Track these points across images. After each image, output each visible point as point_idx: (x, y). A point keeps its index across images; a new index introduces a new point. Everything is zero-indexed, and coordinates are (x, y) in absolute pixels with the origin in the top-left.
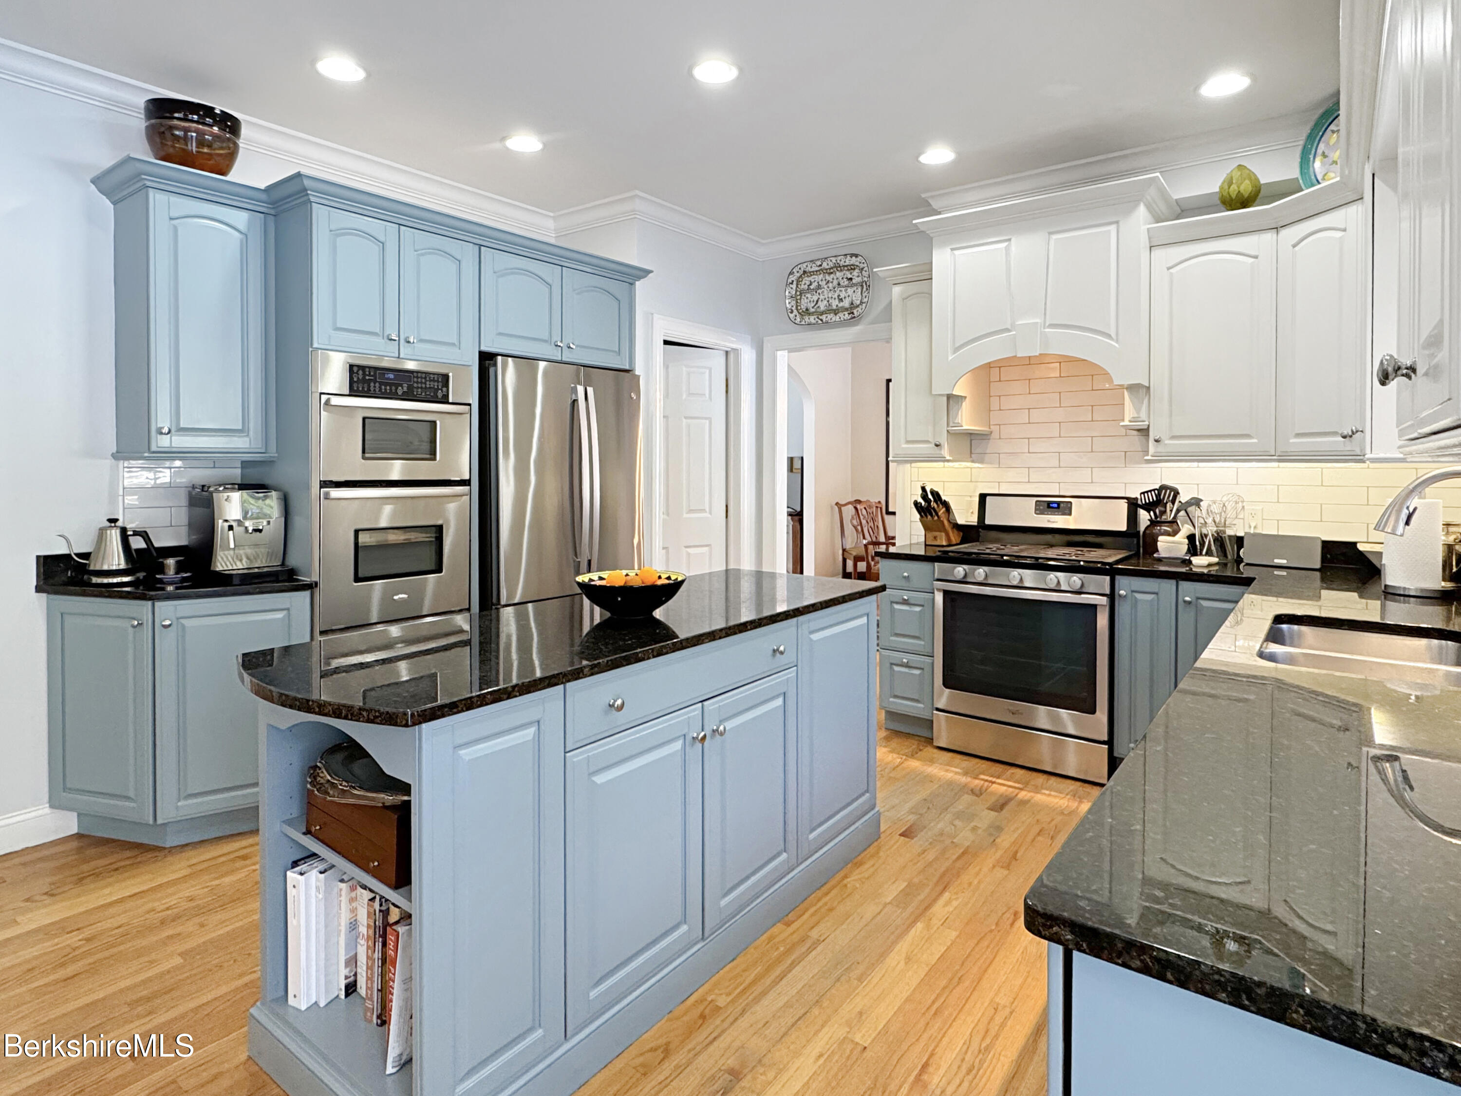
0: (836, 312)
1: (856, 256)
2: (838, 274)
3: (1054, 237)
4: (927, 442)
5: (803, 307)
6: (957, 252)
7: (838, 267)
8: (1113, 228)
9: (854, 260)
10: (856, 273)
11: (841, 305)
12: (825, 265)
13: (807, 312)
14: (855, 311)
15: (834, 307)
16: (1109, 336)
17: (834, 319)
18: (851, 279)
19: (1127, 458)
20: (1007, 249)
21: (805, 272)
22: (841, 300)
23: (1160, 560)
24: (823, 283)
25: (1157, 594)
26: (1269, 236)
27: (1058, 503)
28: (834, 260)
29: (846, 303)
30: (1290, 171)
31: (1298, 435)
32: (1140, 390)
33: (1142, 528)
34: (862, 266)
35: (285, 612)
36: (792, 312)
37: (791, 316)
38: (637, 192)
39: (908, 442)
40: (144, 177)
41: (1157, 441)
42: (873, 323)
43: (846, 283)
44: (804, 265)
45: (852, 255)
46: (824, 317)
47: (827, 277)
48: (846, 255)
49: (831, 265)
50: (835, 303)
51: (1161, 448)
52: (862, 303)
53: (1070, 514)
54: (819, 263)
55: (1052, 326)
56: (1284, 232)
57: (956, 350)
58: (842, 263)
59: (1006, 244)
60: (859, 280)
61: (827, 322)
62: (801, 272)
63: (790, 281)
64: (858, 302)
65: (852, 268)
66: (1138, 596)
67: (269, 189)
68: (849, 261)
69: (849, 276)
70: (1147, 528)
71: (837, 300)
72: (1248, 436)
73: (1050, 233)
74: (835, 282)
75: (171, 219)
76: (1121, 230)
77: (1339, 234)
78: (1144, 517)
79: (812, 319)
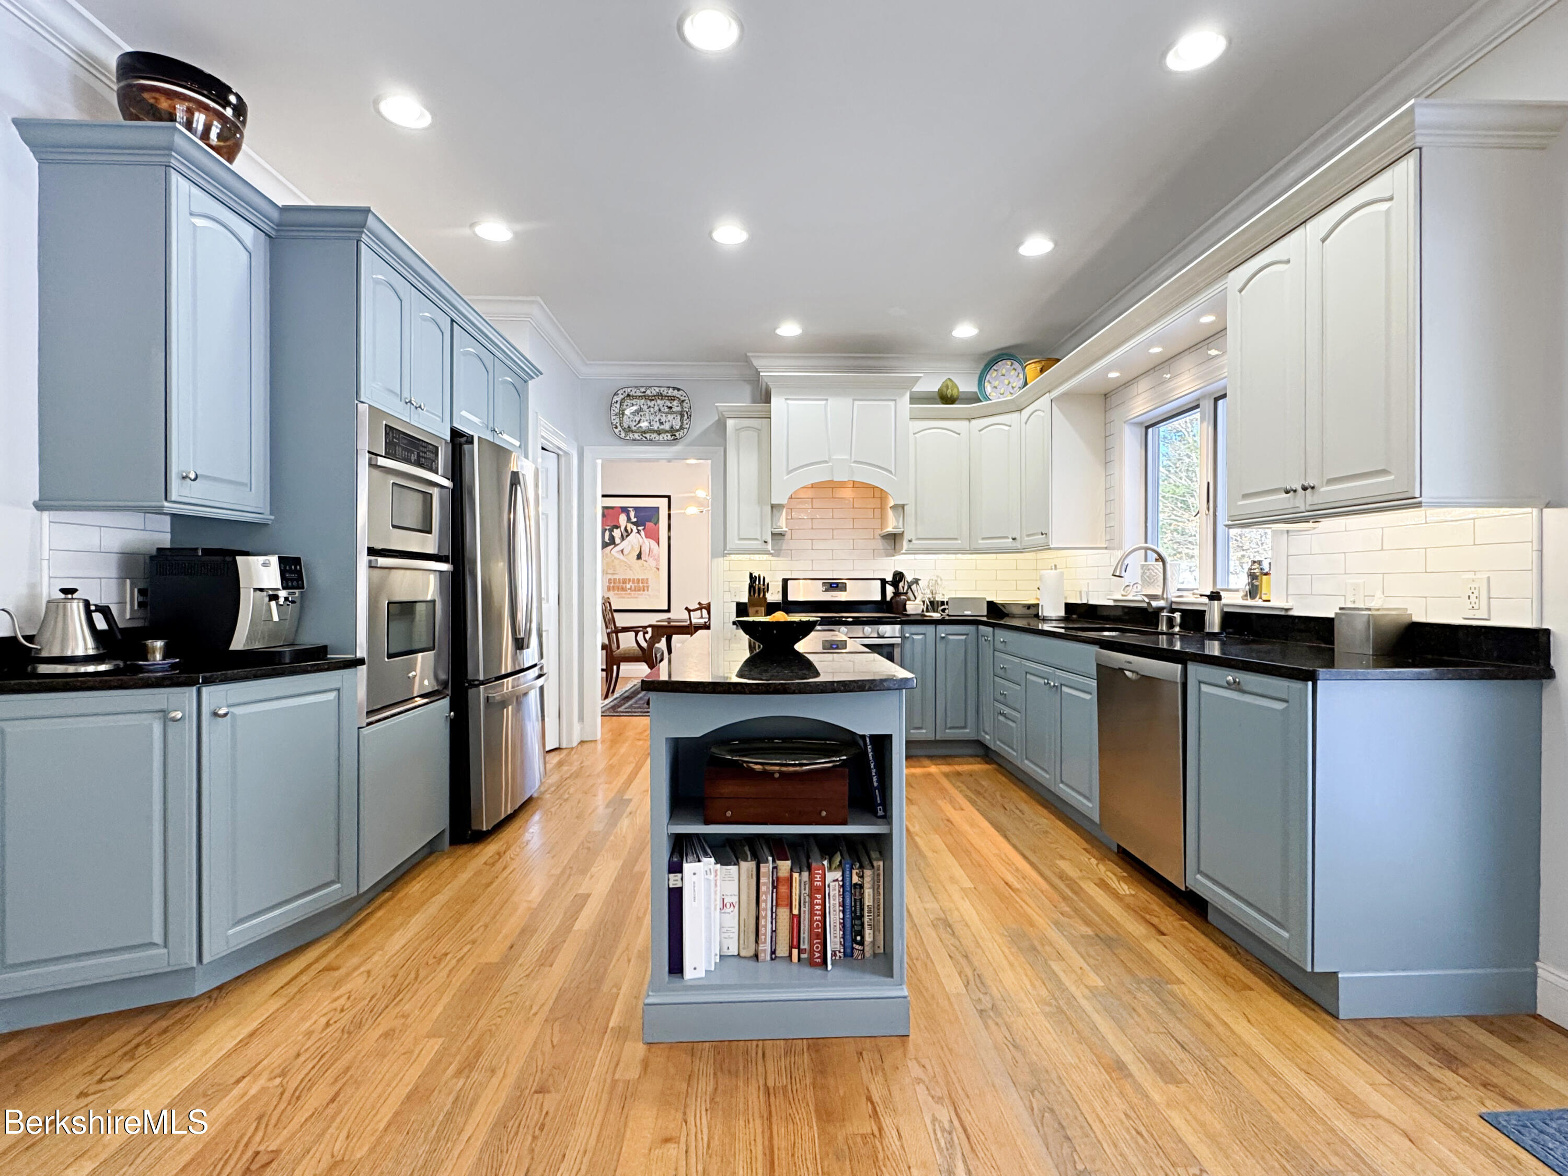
0: (659, 432)
1: (679, 390)
2: (659, 401)
3: (856, 403)
4: (756, 539)
5: (625, 426)
6: (788, 402)
7: (660, 396)
8: (892, 403)
9: (676, 393)
10: (675, 403)
11: (662, 427)
12: (648, 392)
13: (629, 430)
14: (677, 434)
15: (656, 428)
16: (890, 472)
17: (657, 438)
18: (671, 408)
19: (875, 554)
20: (826, 406)
21: (628, 395)
22: (661, 423)
23: (909, 615)
24: (645, 408)
25: (924, 634)
26: (966, 423)
27: (837, 584)
28: (657, 390)
29: (667, 427)
30: (974, 388)
31: (983, 539)
32: (900, 508)
33: (888, 598)
34: (683, 398)
35: (335, 694)
36: (616, 428)
37: (616, 431)
38: (539, 299)
39: (740, 539)
40: (173, 153)
41: (910, 541)
42: (690, 444)
43: (667, 410)
44: (629, 390)
45: (674, 389)
46: (648, 435)
47: (649, 402)
48: (669, 387)
49: (654, 393)
50: (656, 426)
51: (911, 546)
52: (682, 428)
53: (845, 590)
54: (643, 390)
55: (855, 462)
56: (974, 422)
57: (789, 472)
58: (664, 393)
59: (824, 402)
60: (679, 409)
61: (651, 440)
62: (625, 395)
63: (614, 400)
64: (678, 427)
65: (672, 398)
66: (915, 637)
67: (286, 209)
68: (671, 392)
69: (670, 405)
70: (892, 598)
71: (658, 424)
72: (956, 539)
73: (854, 400)
74: (656, 408)
75: (191, 214)
76: (898, 405)
77: (1007, 428)
78: (890, 590)
79: (636, 436)
